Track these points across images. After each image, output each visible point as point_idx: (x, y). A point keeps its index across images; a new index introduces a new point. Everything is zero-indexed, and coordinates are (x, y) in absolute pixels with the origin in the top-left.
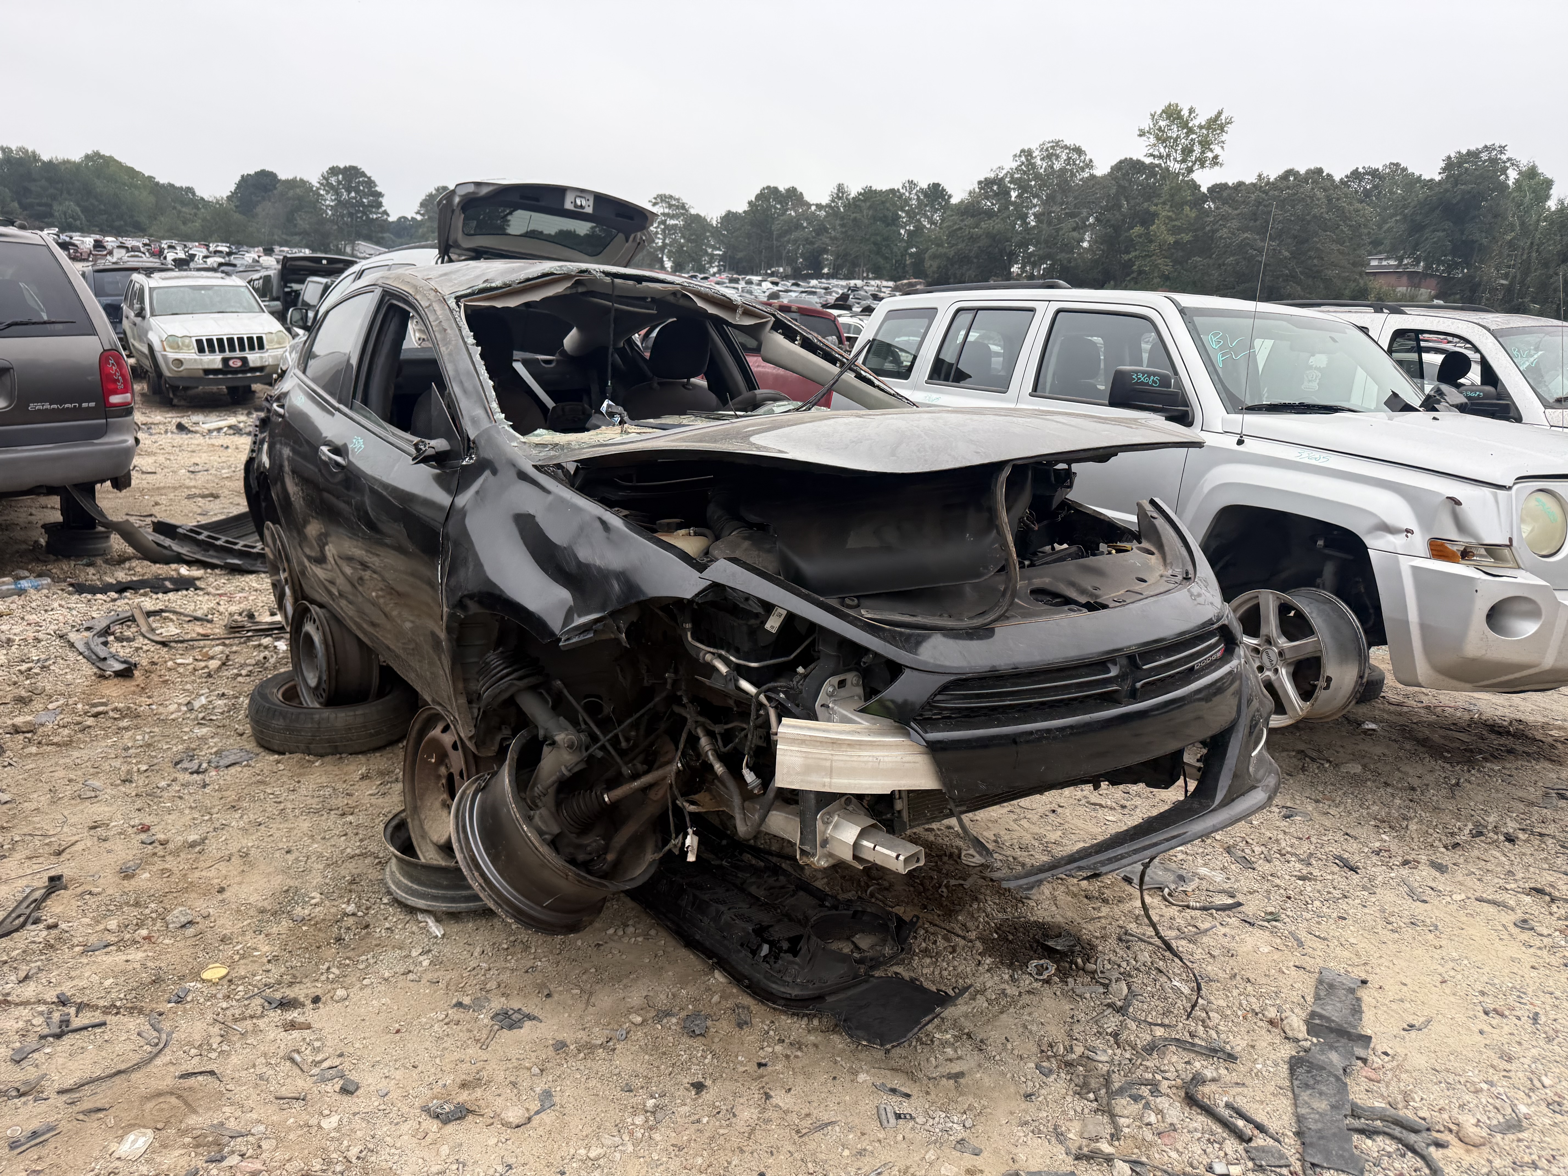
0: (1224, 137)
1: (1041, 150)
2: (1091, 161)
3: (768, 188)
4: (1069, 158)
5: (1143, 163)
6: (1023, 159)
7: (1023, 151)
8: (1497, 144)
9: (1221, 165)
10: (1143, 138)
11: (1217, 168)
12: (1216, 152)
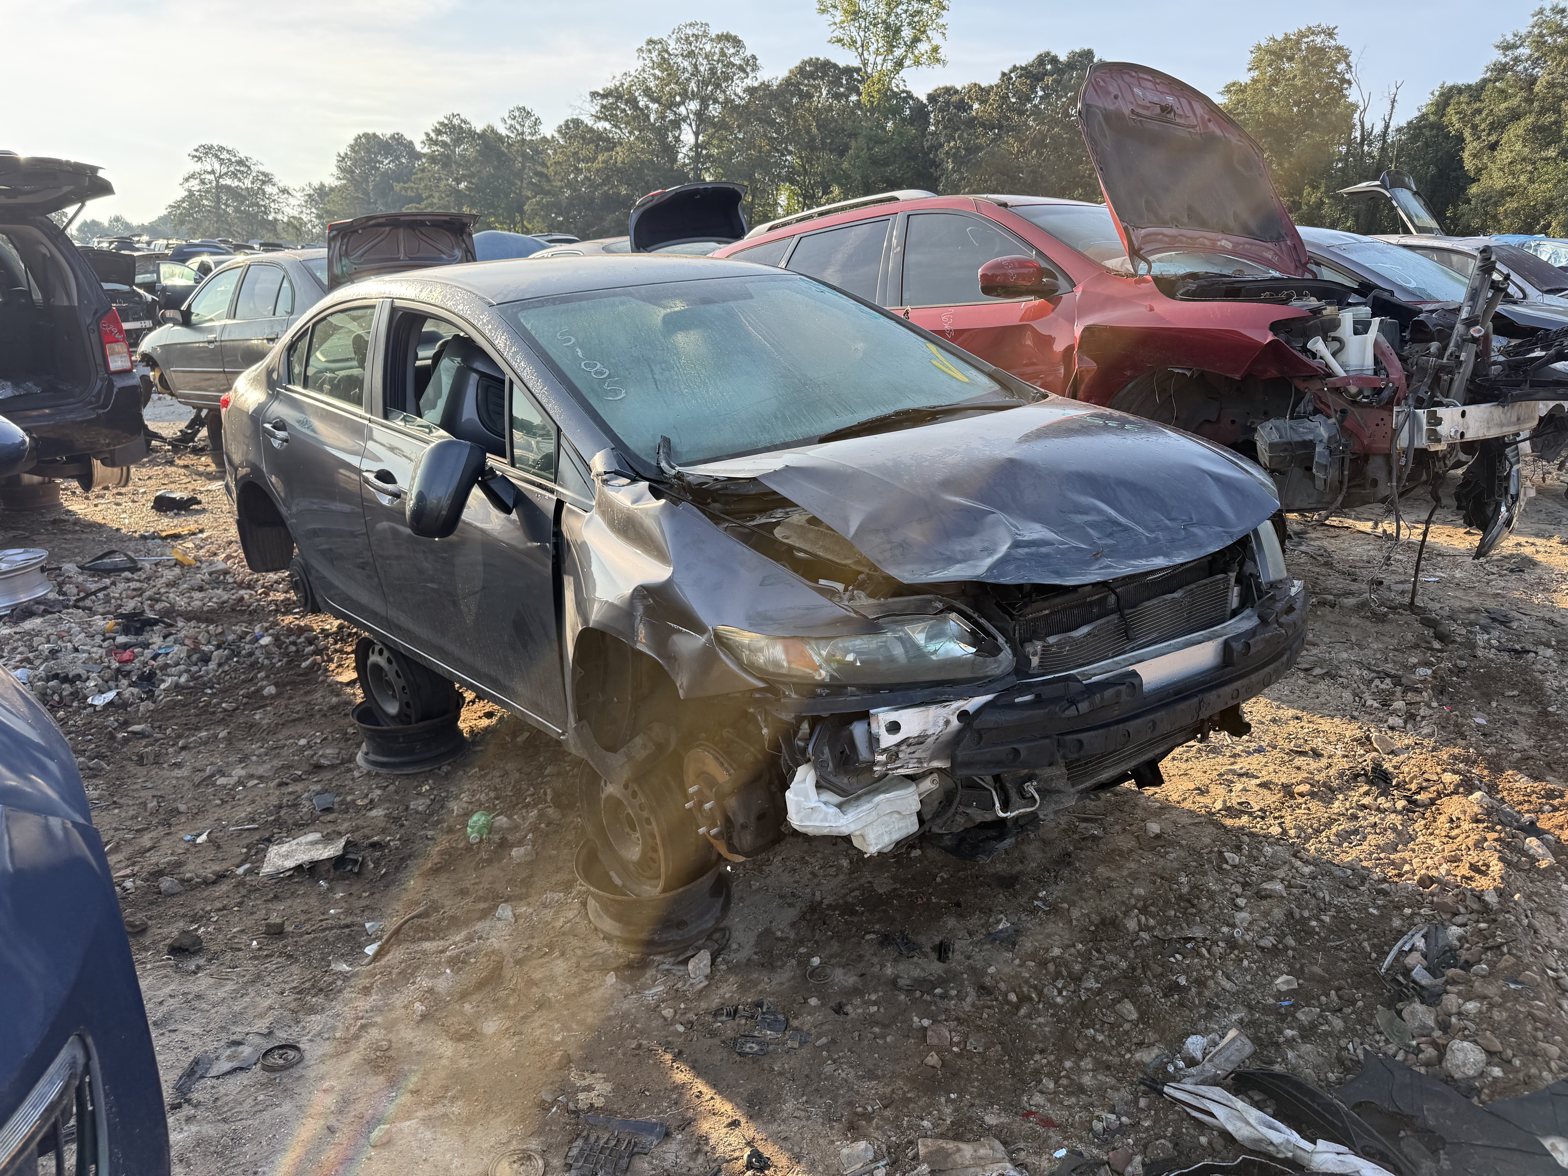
0: (946, 17)
1: (678, 40)
2: (754, 57)
3: (366, 135)
4: (723, 53)
5: (835, 66)
6: (654, 55)
7: (650, 42)
8: (1324, 26)
9: (944, 63)
10: (826, 16)
11: (938, 66)
12: (934, 43)
